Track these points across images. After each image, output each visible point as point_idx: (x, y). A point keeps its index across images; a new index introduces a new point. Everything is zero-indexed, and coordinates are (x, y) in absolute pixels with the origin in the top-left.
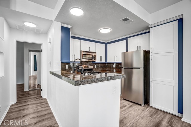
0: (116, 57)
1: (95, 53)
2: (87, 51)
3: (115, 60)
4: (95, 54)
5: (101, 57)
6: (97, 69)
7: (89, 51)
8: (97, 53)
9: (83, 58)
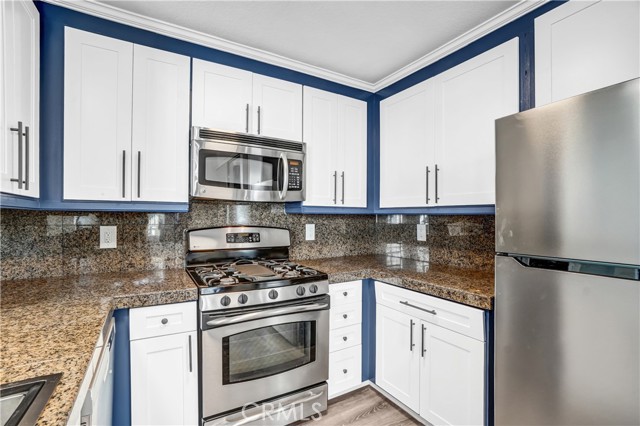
0: (433, 175)
1: (299, 147)
2: (243, 131)
3: (432, 196)
4: (296, 155)
5: (339, 179)
6: (317, 247)
7: (253, 132)
8: (309, 150)
9: (203, 181)
